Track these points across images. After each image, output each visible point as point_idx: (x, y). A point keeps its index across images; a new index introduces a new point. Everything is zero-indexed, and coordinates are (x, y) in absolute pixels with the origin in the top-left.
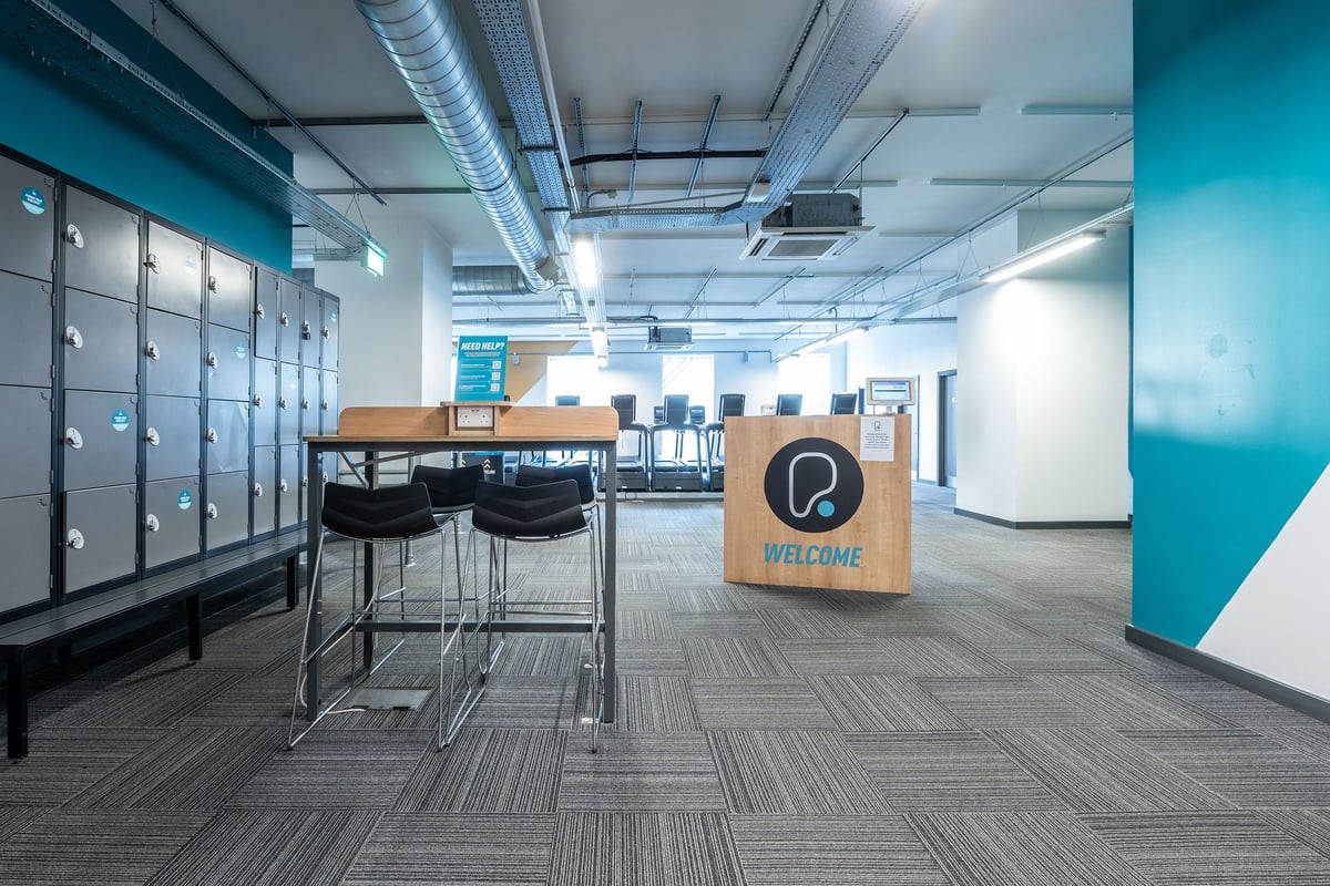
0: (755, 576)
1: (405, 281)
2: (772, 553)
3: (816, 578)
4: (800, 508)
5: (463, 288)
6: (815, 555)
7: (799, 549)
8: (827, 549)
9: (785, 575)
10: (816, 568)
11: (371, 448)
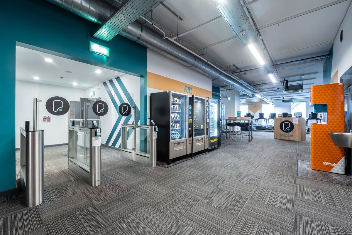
0: (278, 138)
1: (233, 100)
2: (281, 135)
3: (287, 138)
4: (285, 129)
5: (242, 98)
6: (287, 135)
7: (285, 135)
8: (289, 135)
9: (282, 138)
10: (287, 137)
11: (230, 120)
